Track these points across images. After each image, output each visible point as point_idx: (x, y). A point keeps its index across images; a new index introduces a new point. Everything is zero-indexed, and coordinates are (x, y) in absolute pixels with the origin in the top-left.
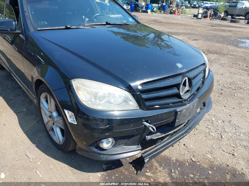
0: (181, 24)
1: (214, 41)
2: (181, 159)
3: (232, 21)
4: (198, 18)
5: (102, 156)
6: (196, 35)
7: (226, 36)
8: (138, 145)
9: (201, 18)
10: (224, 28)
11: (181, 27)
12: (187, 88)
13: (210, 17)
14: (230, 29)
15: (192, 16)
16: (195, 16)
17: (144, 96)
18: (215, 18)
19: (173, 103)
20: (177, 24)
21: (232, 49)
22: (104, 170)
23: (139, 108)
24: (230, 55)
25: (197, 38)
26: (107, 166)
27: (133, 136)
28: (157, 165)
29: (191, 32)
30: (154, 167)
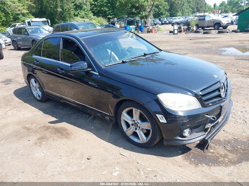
0: (163, 41)
1: (201, 53)
2: (227, 139)
3: (204, 33)
4: (174, 34)
5: (184, 141)
6: (182, 49)
7: (208, 47)
8: (203, 131)
9: (178, 33)
10: (201, 40)
11: (166, 44)
12: (223, 90)
13: (184, 32)
14: (207, 40)
15: (168, 33)
16: (171, 32)
17: (204, 98)
18: (189, 32)
19: (218, 101)
20: (160, 42)
21: (218, 58)
22: (182, 154)
23: (201, 107)
24: (220, 63)
25: (186, 53)
26: (181, 151)
27: (200, 126)
28: (214, 145)
29: (177, 47)
30: (213, 147)
